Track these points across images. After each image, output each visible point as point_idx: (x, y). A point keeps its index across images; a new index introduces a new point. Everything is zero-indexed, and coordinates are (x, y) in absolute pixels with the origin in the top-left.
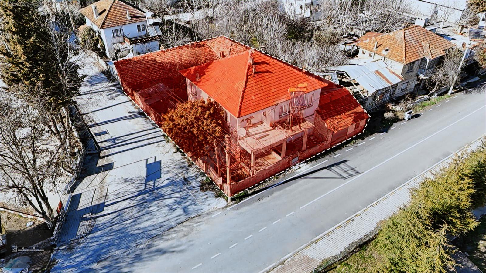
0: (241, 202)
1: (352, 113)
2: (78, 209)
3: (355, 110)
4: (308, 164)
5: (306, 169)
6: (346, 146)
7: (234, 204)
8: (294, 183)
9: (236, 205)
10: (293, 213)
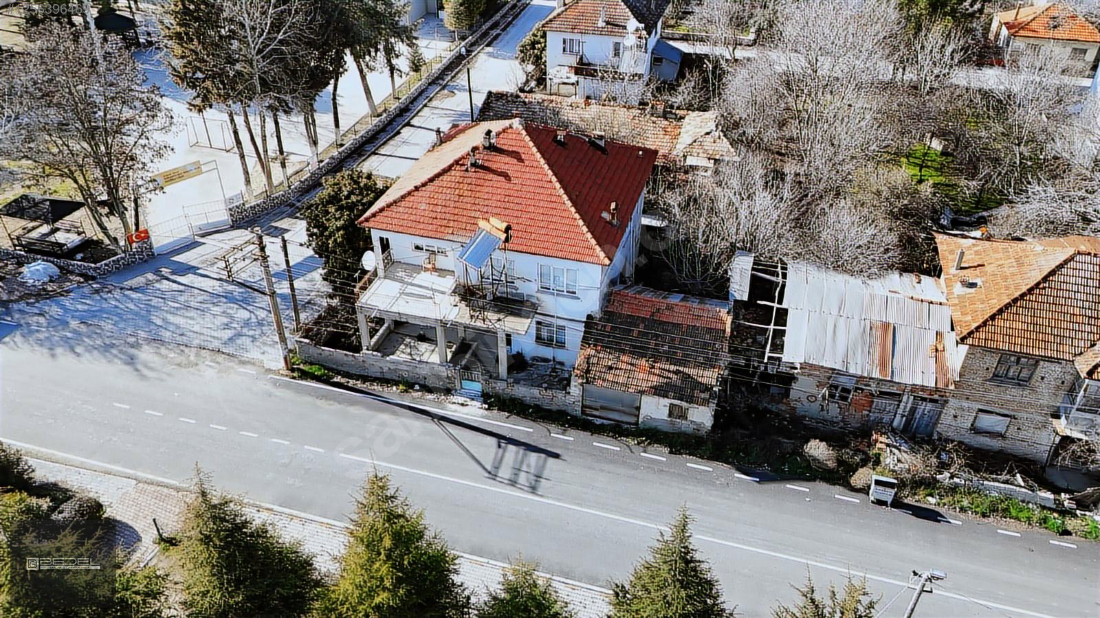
0: (300, 382)
1: (677, 372)
2: (172, 259)
3: (692, 372)
4: (488, 409)
5: (467, 414)
6: (612, 437)
7: (287, 376)
8: (408, 417)
9: (287, 379)
10: (320, 450)
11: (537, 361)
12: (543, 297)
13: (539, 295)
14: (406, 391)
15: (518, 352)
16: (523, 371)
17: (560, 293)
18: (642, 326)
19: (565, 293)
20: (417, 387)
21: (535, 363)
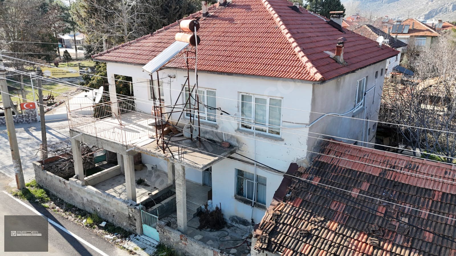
11: (237, 222)
12: (242, 137)
13: (239, 135)
14: (91, 226)
15: (217, 208)
16: (218, 229)
17: (260, 133)
18: (365, 186)
19: (267, 133)
20: (103, 224)
21: (234, 224)
